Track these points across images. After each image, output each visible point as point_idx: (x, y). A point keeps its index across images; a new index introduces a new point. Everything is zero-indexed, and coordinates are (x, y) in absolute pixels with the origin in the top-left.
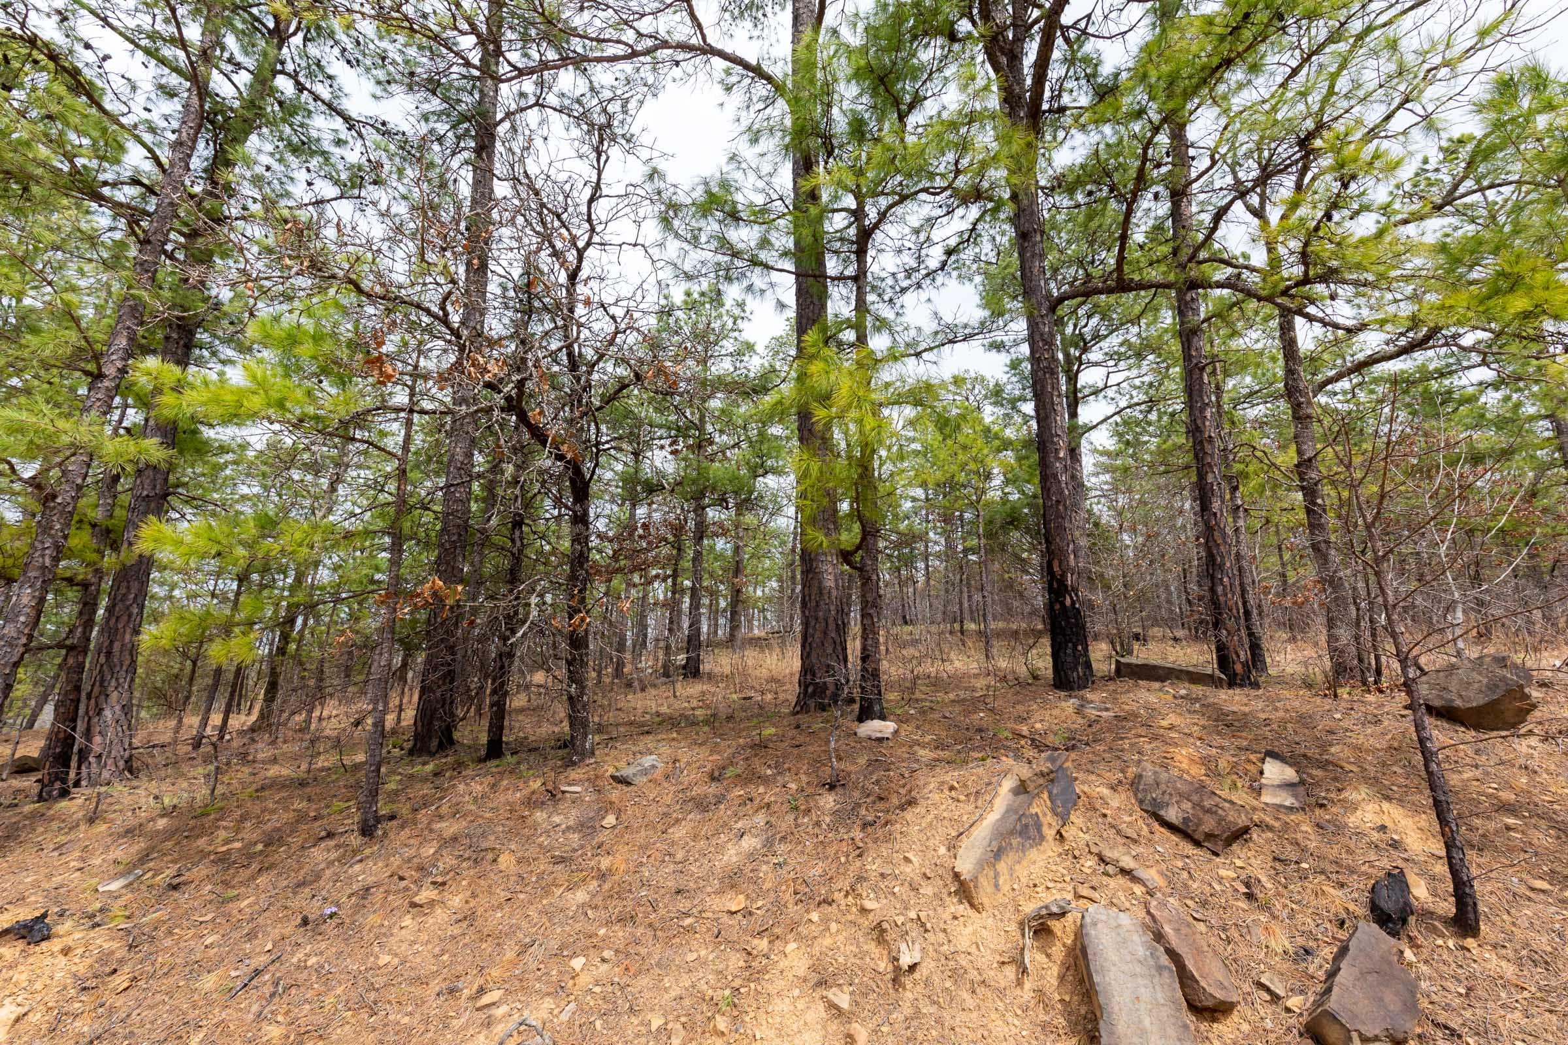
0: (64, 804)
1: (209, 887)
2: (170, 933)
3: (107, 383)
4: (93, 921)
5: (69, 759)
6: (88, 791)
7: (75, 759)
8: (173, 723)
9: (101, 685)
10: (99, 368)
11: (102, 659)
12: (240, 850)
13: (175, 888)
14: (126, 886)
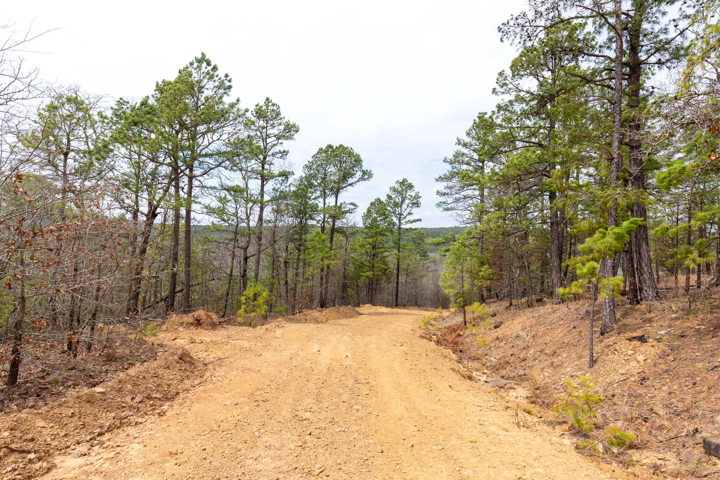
0: (638, 306)
1: (694, 339)
2: (683, 349)
3: (616, 160)
4: (659, 340)
5: (637, 290)
6: (646, 303)
7: (638, 291)
8: (673, 278)
9: (640, 265)
10: (612, 156)
11: (638, 256)
12: (704, 329)
13: (682, 336)
14: (667, 333)
